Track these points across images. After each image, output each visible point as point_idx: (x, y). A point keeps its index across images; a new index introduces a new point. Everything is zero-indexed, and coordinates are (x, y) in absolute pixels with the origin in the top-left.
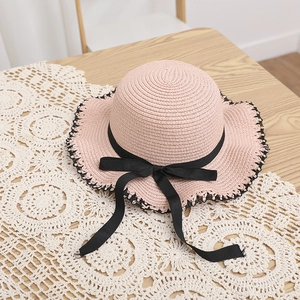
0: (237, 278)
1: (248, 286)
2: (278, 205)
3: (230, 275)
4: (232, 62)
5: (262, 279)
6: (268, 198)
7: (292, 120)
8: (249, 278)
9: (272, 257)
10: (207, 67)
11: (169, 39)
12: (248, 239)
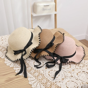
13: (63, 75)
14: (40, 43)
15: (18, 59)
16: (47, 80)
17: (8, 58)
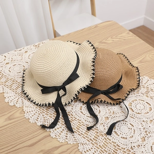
0: (138, 115)
1: (143, 117)
2: (150, 88)
3: (136, 114)
4: (123, 35)
5: (147, 114)
6: (146, 86)
7: (150, 56)
8: (143, 114)
9: (150, 106)
10: (114, 37)
11: (96, 26)
12: (140, 101)
13: (142, 130)
14: (93, 78)
15: (51, 103)
16: (115, 145)
17: (27, 96)
